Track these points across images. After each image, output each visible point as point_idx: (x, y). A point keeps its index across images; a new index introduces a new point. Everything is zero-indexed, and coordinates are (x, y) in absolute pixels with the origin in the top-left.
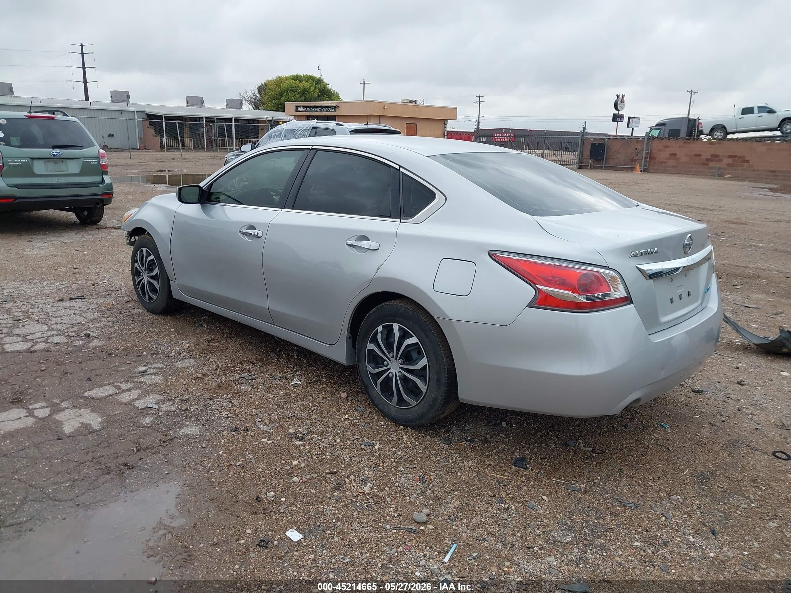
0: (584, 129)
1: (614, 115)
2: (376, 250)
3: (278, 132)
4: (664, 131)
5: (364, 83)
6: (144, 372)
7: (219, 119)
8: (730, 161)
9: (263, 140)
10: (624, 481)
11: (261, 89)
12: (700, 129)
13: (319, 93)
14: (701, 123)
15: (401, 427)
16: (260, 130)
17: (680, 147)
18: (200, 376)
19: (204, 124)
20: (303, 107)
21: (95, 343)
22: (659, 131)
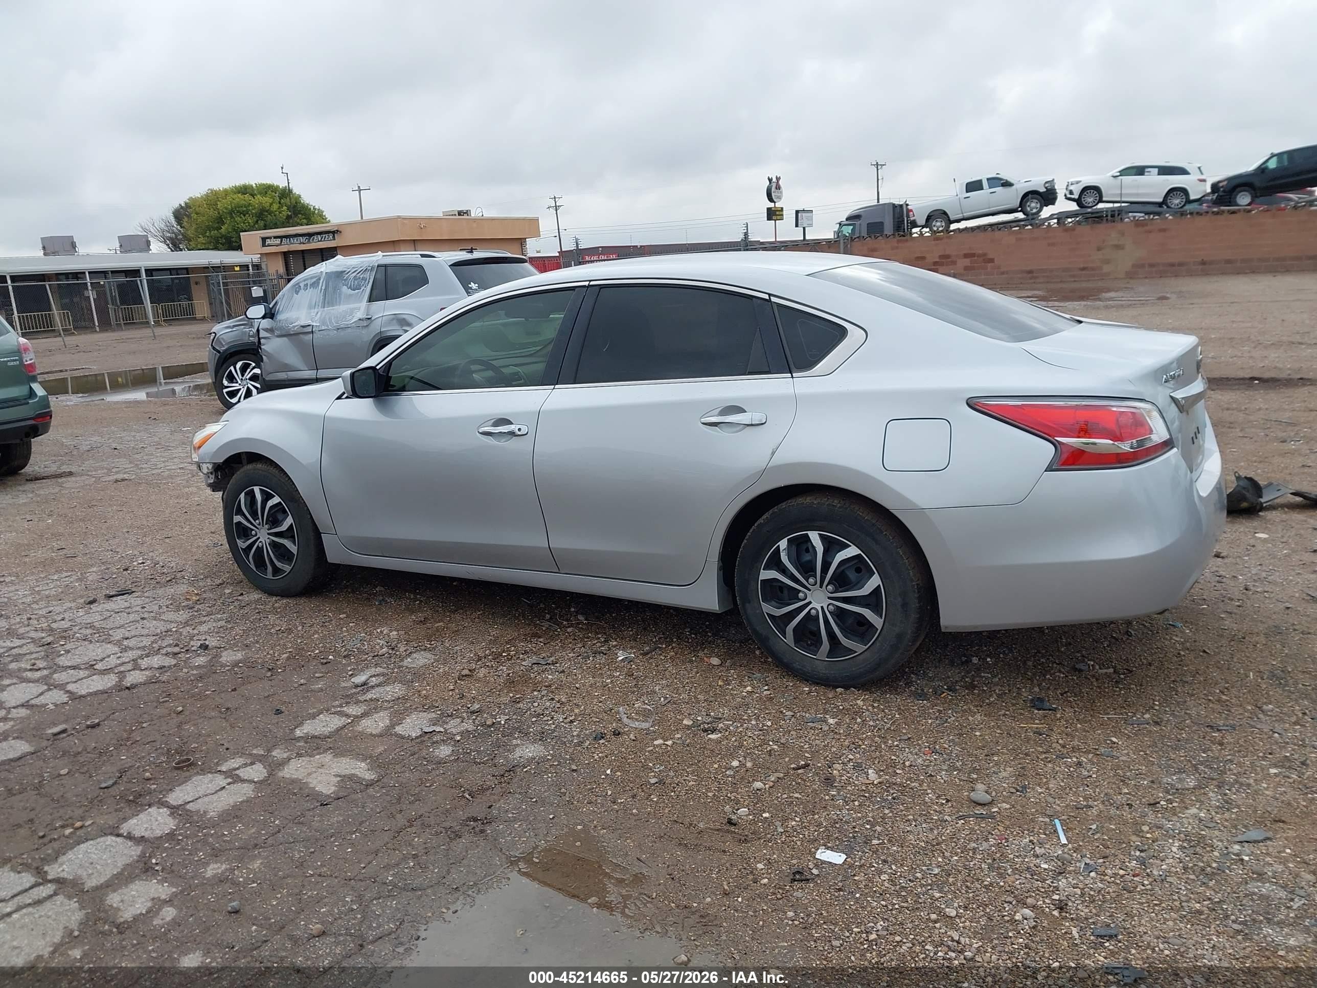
0: (746, 234)
1: (769, 210)
2: (762, 424)
3: (312, 278)
4: (860, 227)
5: (360, 190)
6: (364, 684)
7: (115, 272)
8: (967, 262)
9: (284, 295)
10: (1190, 703)
11: (180, 214)
12: (912, 219)
13: (290, 213)
14: (911, 211)
15: (839, 690)
16: (193, 286)
17: (893, 249)
18: (466, 672)
19: (89, 284)
20: (275, 237)
21: (228, 657)
22: (852, 227)
